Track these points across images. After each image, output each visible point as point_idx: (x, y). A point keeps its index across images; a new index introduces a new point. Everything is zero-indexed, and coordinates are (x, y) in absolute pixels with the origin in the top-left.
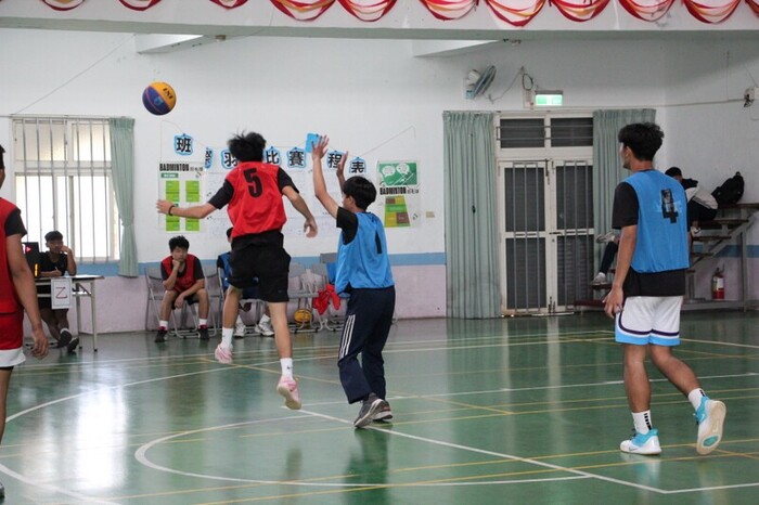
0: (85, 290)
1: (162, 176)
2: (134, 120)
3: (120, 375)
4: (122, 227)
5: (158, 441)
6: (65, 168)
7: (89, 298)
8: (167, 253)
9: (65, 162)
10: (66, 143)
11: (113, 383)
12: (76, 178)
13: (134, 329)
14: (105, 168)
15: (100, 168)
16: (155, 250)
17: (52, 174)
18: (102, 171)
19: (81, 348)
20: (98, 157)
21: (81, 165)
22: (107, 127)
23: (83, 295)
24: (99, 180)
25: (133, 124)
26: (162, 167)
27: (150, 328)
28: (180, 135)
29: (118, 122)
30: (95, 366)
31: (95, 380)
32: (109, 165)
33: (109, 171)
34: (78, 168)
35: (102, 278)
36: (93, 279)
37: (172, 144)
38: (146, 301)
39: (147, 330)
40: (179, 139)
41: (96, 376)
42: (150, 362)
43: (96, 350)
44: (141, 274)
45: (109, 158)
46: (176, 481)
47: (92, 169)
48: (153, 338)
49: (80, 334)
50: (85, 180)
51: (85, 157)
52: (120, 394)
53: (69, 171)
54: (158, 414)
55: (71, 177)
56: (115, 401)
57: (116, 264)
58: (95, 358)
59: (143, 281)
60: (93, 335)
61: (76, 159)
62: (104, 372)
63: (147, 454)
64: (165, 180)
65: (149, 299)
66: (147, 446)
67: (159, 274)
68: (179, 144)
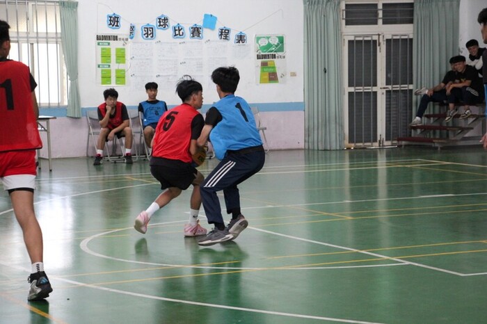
0: (42, 127)
1: (99, 44)
2: (77, 3)
3: (68, 189)
4: (69, 81)
5: (96, 236)
6: (27, 37)
7: (46, 132)
8: (102, 100)
9: (28, 33)
10: (28, 19)
11: (63, 194)
12: (35, 45)
13: (78, 156)
14: (57, 38)
15: (53, 38)
16: (93, 99)
17: (18, 42)
18: (55, 40)
19: (40, 169)
20: (52, 30)
21: (39, 35)
22: (58, 8)
23: (41, 130)
24: (52, 47)
25: (77, 6)
26: (98, 38)
27: (90, 155)
28: (111, 14)
29: (66, 4)
30: (50, 182)
31: (50, 192)
32: (59, 36)
33: (59, 40)
34: (37, 37)
35: (55, 118)
36: (48, 119)
37: (105, 21)
38: (87, 135)
39: (88, 156)
40: (111, 17)
41: (51, 189)
42: (90, 180)
43: (51, 171)
44: (83, 116)
45: (59, 31)
46: (109, 264)
47: (47, 39)
48: (92, 162)
49: (40, 158)
50: (42, 46)
51: (42, 29)
52: (68, 202)
53: (30, 39)
54: (96, 216)
55: (32, 44)
56: (64, 207)
57: (65, 108)
58: (51, 176)
59: (84, 120)
60: (48, 160)
61: (35, 31)
62: (57, 186)
63: (88, 245)
64: (100, 47)
65: (89, 134)
66: (88, 239)
67: (96, 116)
68: (110, 20)
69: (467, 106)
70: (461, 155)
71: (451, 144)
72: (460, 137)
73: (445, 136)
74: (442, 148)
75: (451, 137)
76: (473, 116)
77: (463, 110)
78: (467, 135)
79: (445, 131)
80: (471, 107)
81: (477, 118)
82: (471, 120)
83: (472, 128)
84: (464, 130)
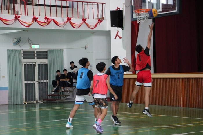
69: (67, 88)
70: (65, 105)
71: (62, 101)
72: (65, 99)
73: (60, 98)
74: (59, 103)
75: (62, 99)
76: (70, 91)
77: (66, 89)
78: (67, 98)
79: (60, 97)
80: (69, 88)
81: (71, 91)
82: (69, 92)
83: (69, 95)
84: (66, 96)
